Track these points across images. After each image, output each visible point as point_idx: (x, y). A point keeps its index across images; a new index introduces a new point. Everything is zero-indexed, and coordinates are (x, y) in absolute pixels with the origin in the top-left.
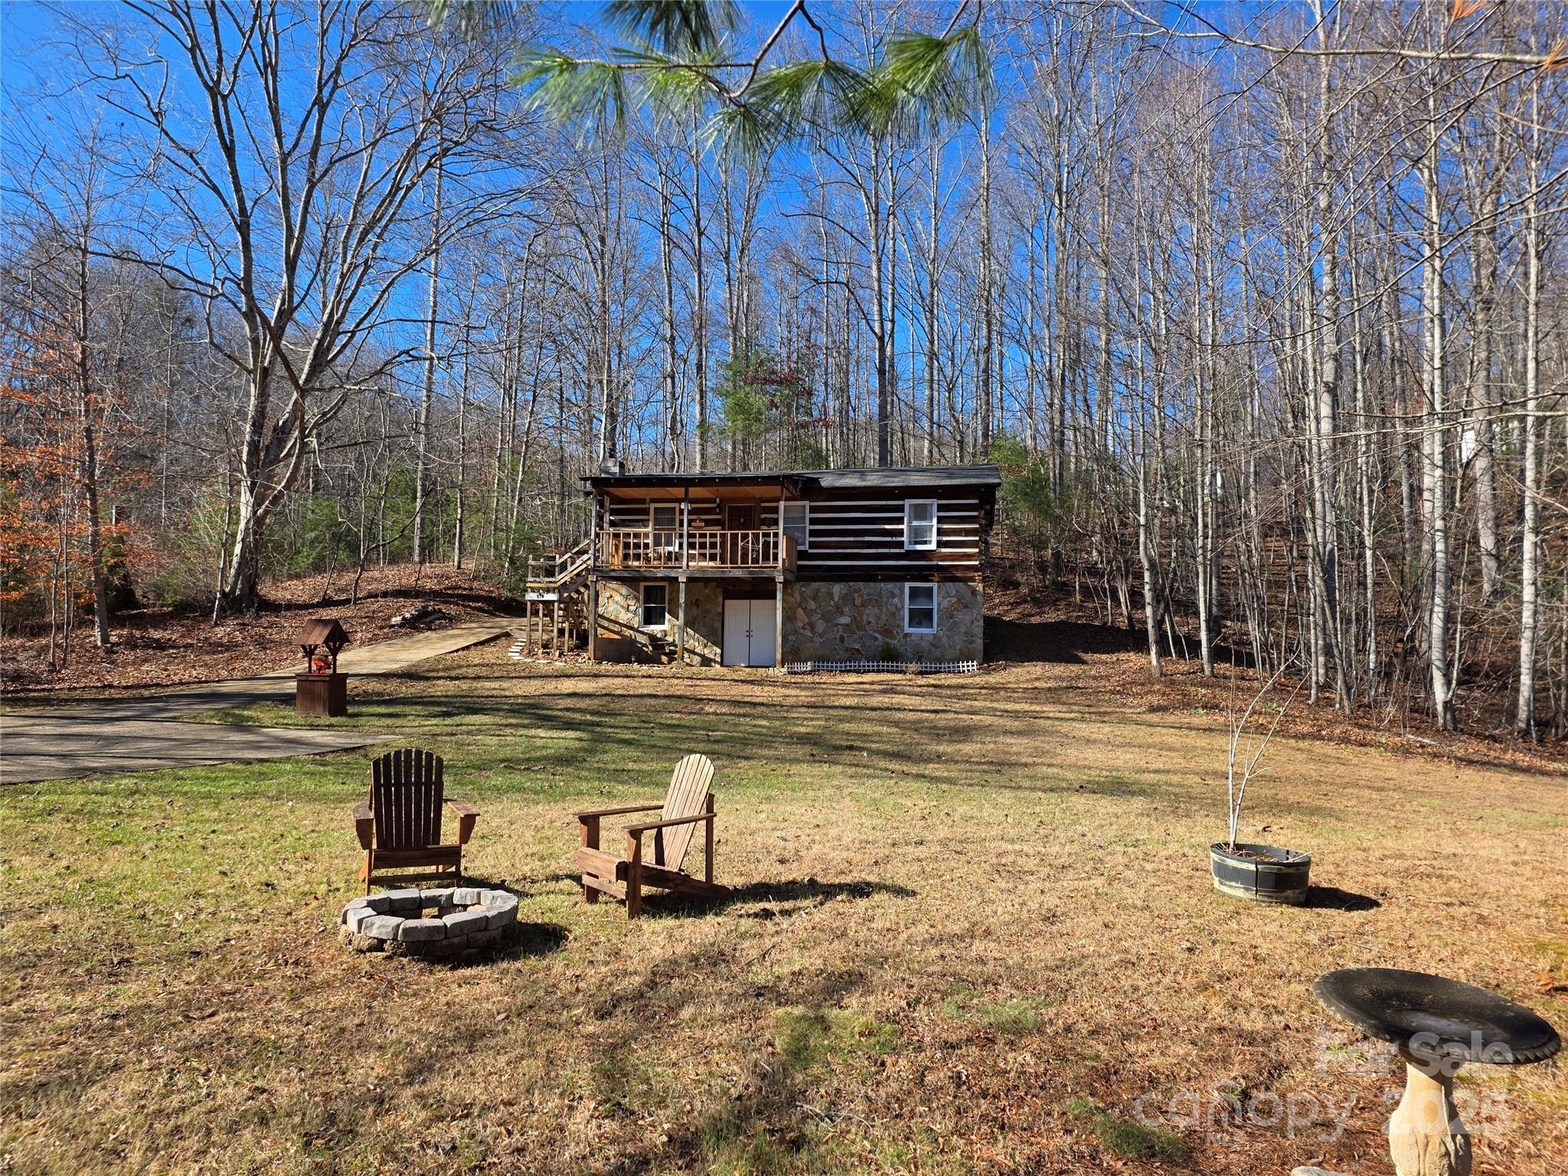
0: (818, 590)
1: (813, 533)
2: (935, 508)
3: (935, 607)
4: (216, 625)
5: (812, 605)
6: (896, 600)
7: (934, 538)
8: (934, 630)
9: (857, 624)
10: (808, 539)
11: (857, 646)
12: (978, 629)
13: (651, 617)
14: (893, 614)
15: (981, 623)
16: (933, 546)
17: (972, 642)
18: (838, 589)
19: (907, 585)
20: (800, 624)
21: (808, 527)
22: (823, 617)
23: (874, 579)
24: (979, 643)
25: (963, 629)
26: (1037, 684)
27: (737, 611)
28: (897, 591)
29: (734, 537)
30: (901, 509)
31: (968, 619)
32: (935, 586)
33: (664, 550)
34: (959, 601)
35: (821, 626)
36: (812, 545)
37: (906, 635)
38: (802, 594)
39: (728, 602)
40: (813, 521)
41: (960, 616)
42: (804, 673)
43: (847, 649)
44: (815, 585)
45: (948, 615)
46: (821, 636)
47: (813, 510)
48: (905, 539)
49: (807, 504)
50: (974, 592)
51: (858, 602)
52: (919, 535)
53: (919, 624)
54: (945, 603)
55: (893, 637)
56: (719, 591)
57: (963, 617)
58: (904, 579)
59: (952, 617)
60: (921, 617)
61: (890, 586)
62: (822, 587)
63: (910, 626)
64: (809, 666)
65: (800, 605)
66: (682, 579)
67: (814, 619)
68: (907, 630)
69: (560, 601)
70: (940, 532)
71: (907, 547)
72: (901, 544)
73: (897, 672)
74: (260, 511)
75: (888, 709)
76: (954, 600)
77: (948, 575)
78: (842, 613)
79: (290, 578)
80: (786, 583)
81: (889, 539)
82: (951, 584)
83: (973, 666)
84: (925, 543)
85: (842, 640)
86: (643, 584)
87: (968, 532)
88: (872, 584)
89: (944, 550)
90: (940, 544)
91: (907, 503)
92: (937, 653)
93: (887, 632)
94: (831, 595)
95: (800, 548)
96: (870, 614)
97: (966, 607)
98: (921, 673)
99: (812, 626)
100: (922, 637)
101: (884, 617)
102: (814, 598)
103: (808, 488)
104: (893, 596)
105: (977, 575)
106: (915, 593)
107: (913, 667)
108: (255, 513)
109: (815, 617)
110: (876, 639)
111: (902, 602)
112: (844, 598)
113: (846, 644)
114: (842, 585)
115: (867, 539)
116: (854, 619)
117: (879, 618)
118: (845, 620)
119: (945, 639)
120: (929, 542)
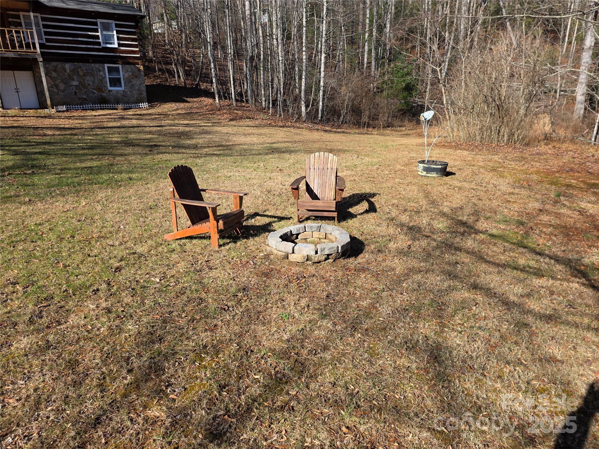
0: (57, 66)
1: (45, 33)
2: (113, 25)
3: (122, 76)
5: (54, 74)
6: (101, 73)
7: (116, 41)
8: (122, 88)
9: (83, 85)
10: (44, 37)
11: (85, 97)
12: (144, 89)
14: (101, 80)
15: (144, 85)
16: (116, 46)
17: (142, 94)
18: (68, 66)
19: (106, 66)
21: (43, 29)
22: (62, 81)
23: (88, 62)
24: (145, 94)
25: (137, 88)
26: (179, 112)
27: (7, 77)
28: (101, 68)
29: (3, 32)
30: (96, 24)
31: (138, 83)
32: (120, 66)
34: (133, 74)
35: (62, 86)
36: (47, 40)
37: (110, 91)
40: (44, 26)
41: (134, 82)
42: (64, 111)
43: (79, 99)
44: (54, 64)
45: (128, 81)
46: (63, 91)
47: (42, 19)
48: (101, 40)
49: (39, 15)
50: (139, 70)
51: (81, 73)
52: (108, 39)
53: (115, 85)
54: (126, 75)
55: (103, 92)
57: (136, 82)
58: (104, 62)
59: (131, 82)
60: (115, 82)
61: (97, 65)
62: (59, 65)
63: (110, 86)
64: (64, 108)
68: (110, 88)
70: (119, 39)
71: (103, 45)
72: (99, 44)
73: (113, 109)
75: (129, 127)
76: (130, 74)
77: (126, 61)
78: (73, 80)
80: (44, 61)
81: (92, 40)
82: (128, 66)
83: (145, 105)
84: (111, 44)
85: (76, 93)
87: (132, 40)
88: (87, 64)
89: (122, 48)
90: (119, 45)
91: (98, 21)
92: (126, 99)
93: (99, 89)
94: (65, 70)
95: (40, 41)
96: (89, 80)
97: (136, 77)
98: (125, 109)
99: (56, 86)
100: (117, 92)
101: (97, 82)
102: (55, 71)
104: (100, 71)
105: (139, 62)
106: (110, 70)
107: (120, 106)
109: (58, 82)
110: (94, 93)
111: (105, 74)
112: (72, 71)
113: (78, 96)
114: (70, 64)
115: (80, 39)
116: (80, 82)
117: (94, 82)
118: (75, 83)
119: (128, 93)
120: (114, 44)
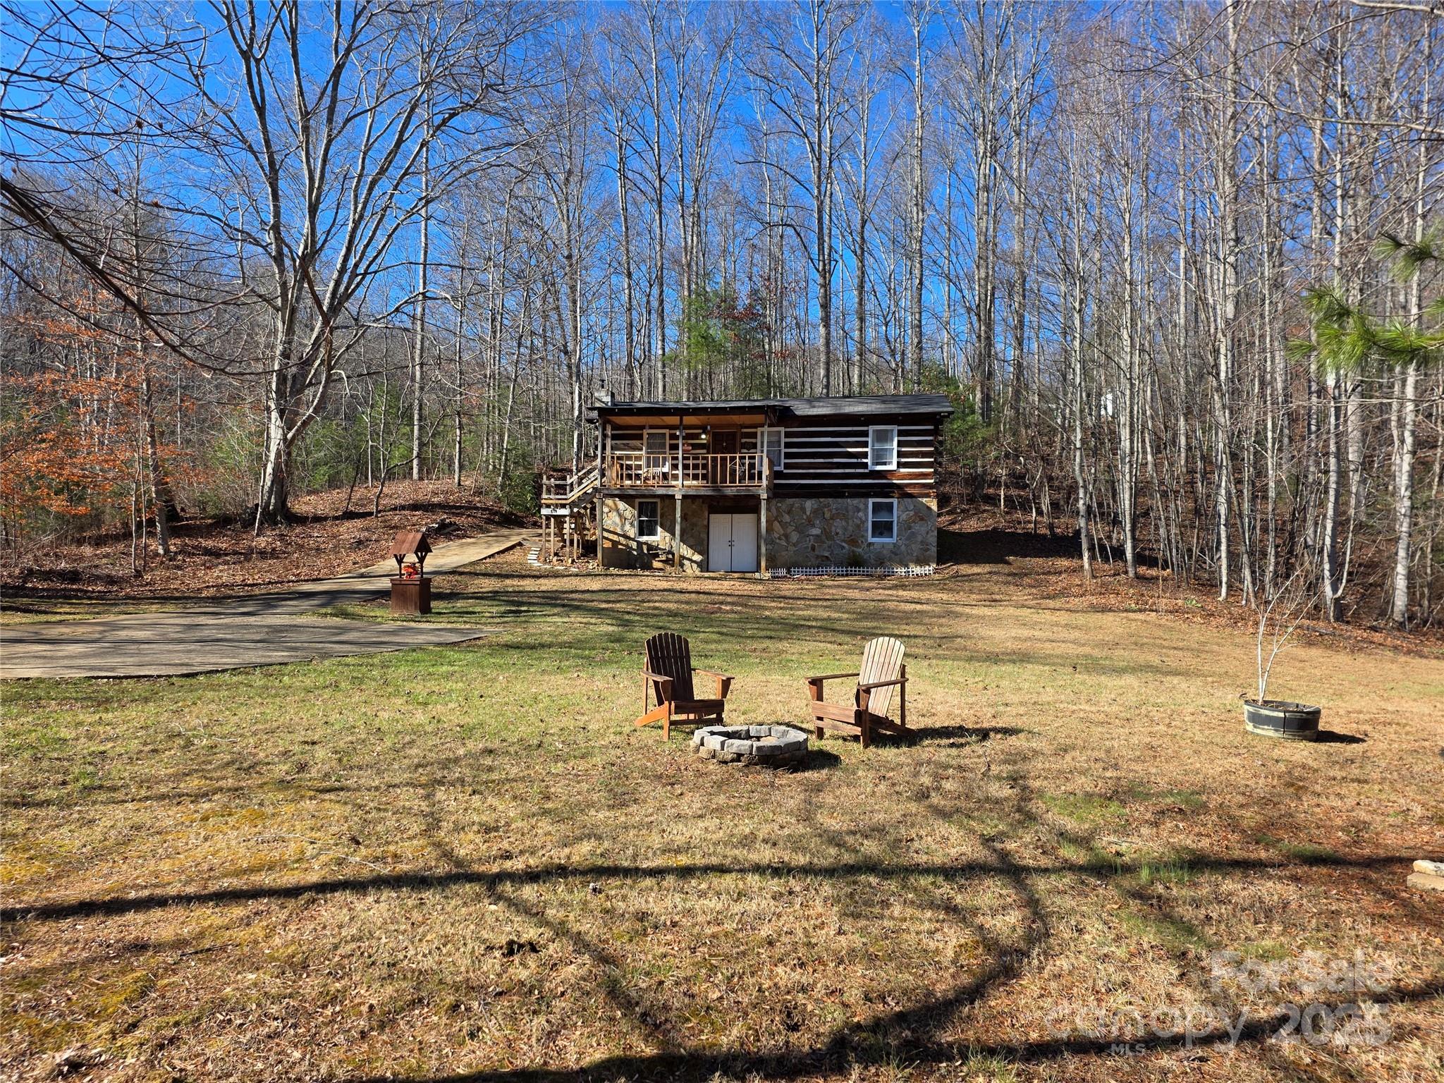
0: (792, 505)
1: (788, 456)
2: (896, 433)
3: (895, 519)
4: (258, 535)
5: (787, 518)
6: (861, 514)
7: (895, 460)
8: (894, 540)
9: (827, 534)
10: (783, 461)
11: (827, 554)
12: (933, 539)
13: (646, 528)
14: (858, 526)
15: (935, 533)
16: (893, 467)
17: (928, 548)
18: (809, 504)
19: (871, 501)
20: (777, 535)
21: (784, 450)
22: (797, 529)
23: (842, 496)
24: (934, 550)
25: (920, 538)
27: (720, 525)
28: (862, 506)
29: (723, 459)
30: (866, 434)
31: (924, 530)
32: (895, 501)
33: (659, 470)
34: (915, 514)
35: (795, 537)
36: (787, 466)
37: (870, 544)
38: (778, 509)
39: (713, 516)
40: (787, 445)
41: (917, 527)
43: (818, 557)
44: (790, 501)
45: (906, 526)
46: (794, 545)
47: (787, 435)
48: (869, 461)
49: (782, 429)
50: (929, 507)
51: (827, 515)
52: (880, 458)
53: (881, 535)
54: (904, 516)
55: (858, 546)
56: (705, 507)
57: (920, 528)
58: (868, 496)
59: (909, 528)
60: (882, 528)
61: (856, 501)
62: (796, 502)
63: (873, 536)
65: (776, 519)
66: (679, 496)
67: (789, 531)
68: (871, 539)
69: (572, 515)
70: (900, 454)
71: (871, 467)
72: (865, 466)
73: (866, 576)
74: (290, 436)
76: (911, 513)
77: (903, 493)
78: (813, 526)
79: (309, 493)
80: (768, 500)
81: (855, 461)
82: (908, 500)
83: (929, 570)
84: (885, 464)
85: (813, 549)
86: (637, 501)
87: (924, 455)
88: (840, 500)
89: (902, 470)
90: (900, 465)
91: (871, 429)
92: (896, 559)
93: (853, 542)
94: (803, 509)
95: (776, 468)
96: (838, 526)
97: (922, 519)
99: (787, 536)
100: (883, 545)
101: (850, 528)
102: (789, 513)
103: (783, 416)
104: (859, 510)
105: (931, 492)
106: (877, 508)
107: (878, 571)
108: (285, 435)
109: (790, 529)
110: (843, 548)
111: (867, 515)
112: (815, 512)
113: (817, 552)
114: (813, 501)
115: (835, 460)
116: (824, 531)
117: (846, 529)
118: (816, 531)
119: (903, 548)
120: (890, 463)
